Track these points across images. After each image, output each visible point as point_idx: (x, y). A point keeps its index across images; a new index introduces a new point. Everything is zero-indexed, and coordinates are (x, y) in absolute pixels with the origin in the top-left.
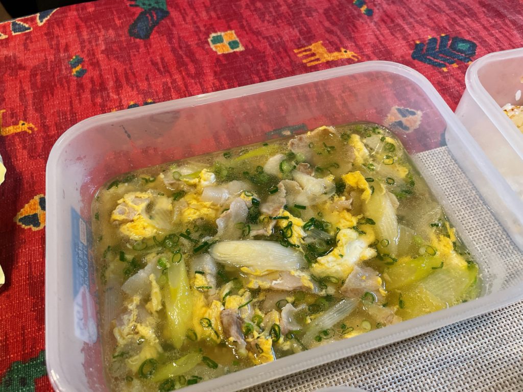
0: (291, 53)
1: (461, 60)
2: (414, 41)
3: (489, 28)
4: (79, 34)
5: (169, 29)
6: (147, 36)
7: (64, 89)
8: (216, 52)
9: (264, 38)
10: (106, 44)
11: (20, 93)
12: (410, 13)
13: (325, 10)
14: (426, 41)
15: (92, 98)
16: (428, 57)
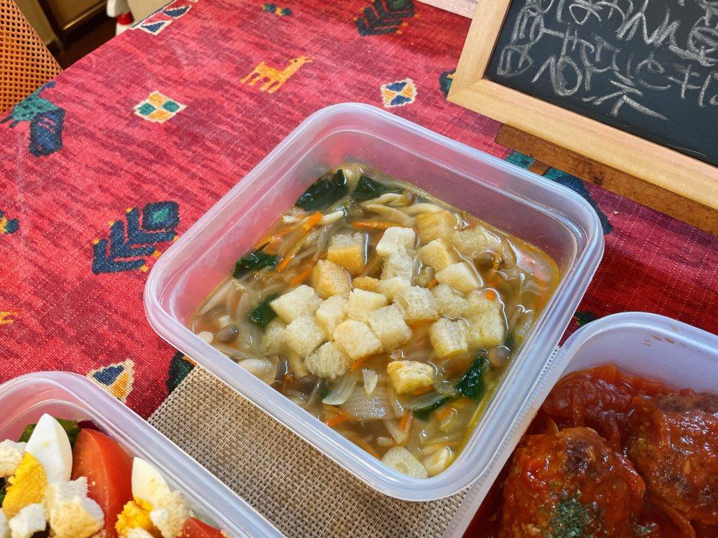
1: (162, 240)
2: (89, 241)
3: (188, 167)
12: (73, 194)
14: (107, 233)
16: (116, 260)
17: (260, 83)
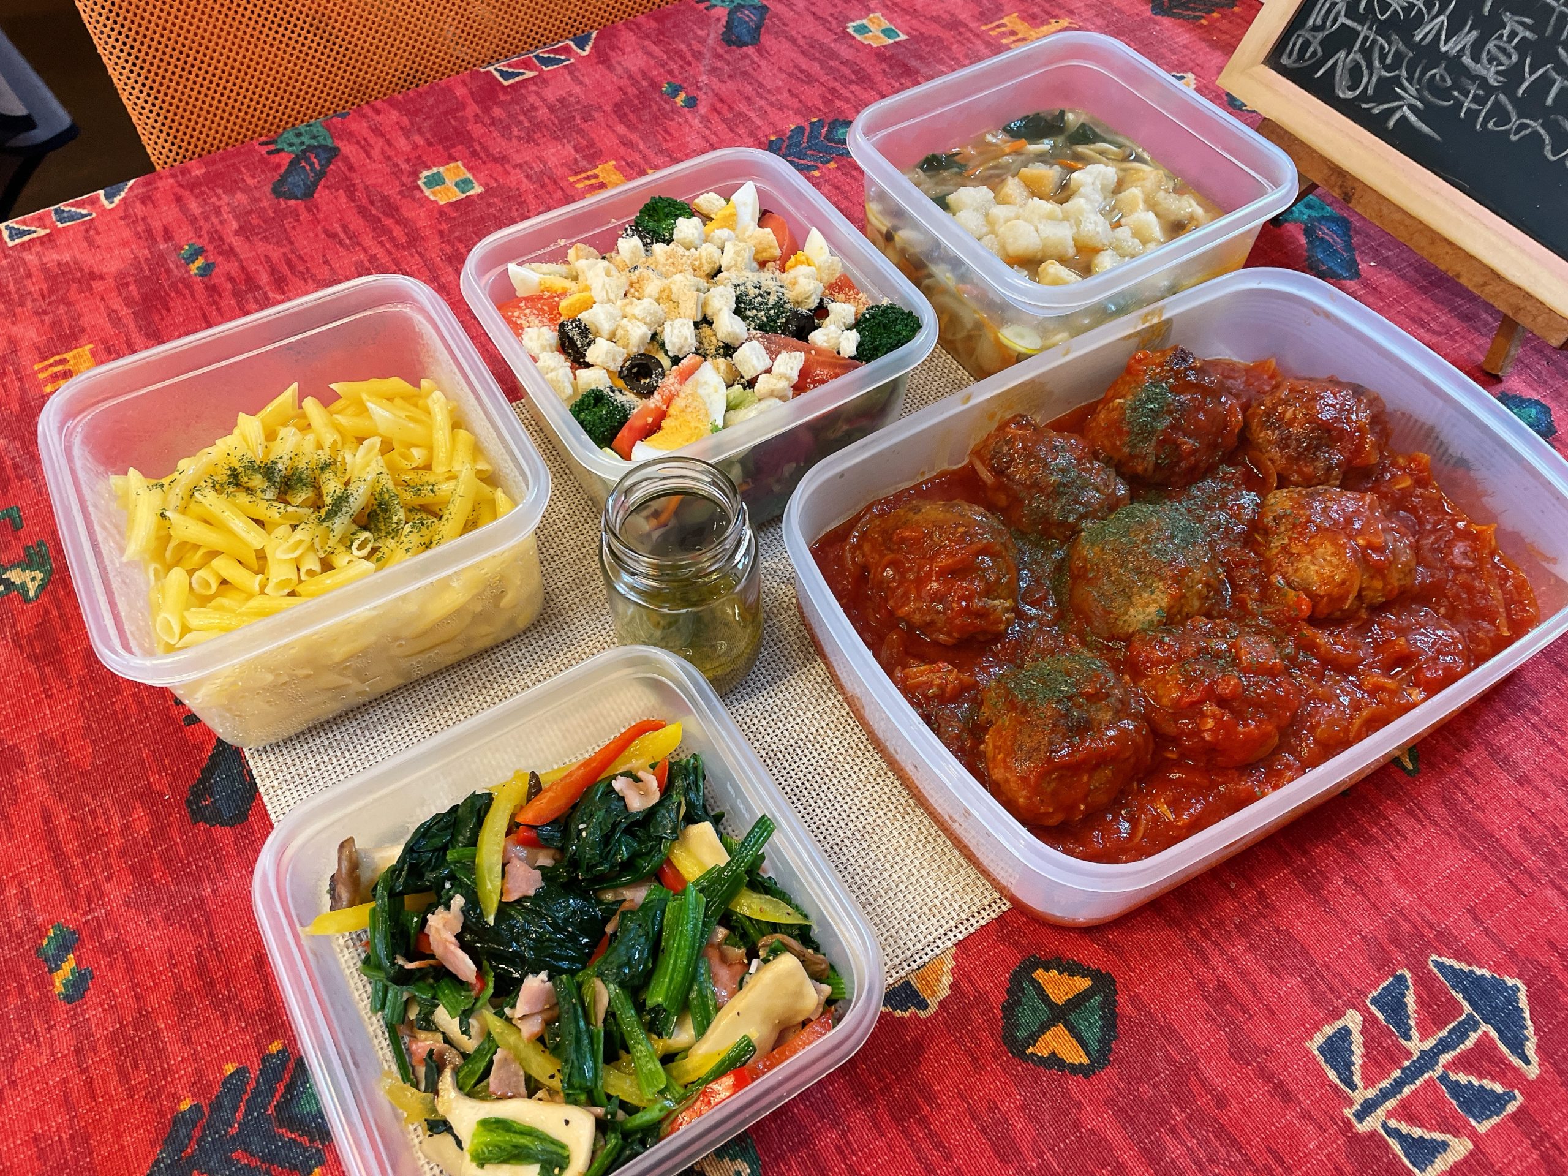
0: (563, 184)
1: (843, 155)
2: (767, 136)
4: (184, 210)
5: (347, 179)
6: (309, 193)
7: (185, 297)
8: (436, 202)
9: (514, 167)
10: (237, 218)
11: (109, 315)
12: (760, 91)
13: (616, 105)
14: (787, 134)
15: (239, 303)
16: (790, 158)
17: (1004, 35)
